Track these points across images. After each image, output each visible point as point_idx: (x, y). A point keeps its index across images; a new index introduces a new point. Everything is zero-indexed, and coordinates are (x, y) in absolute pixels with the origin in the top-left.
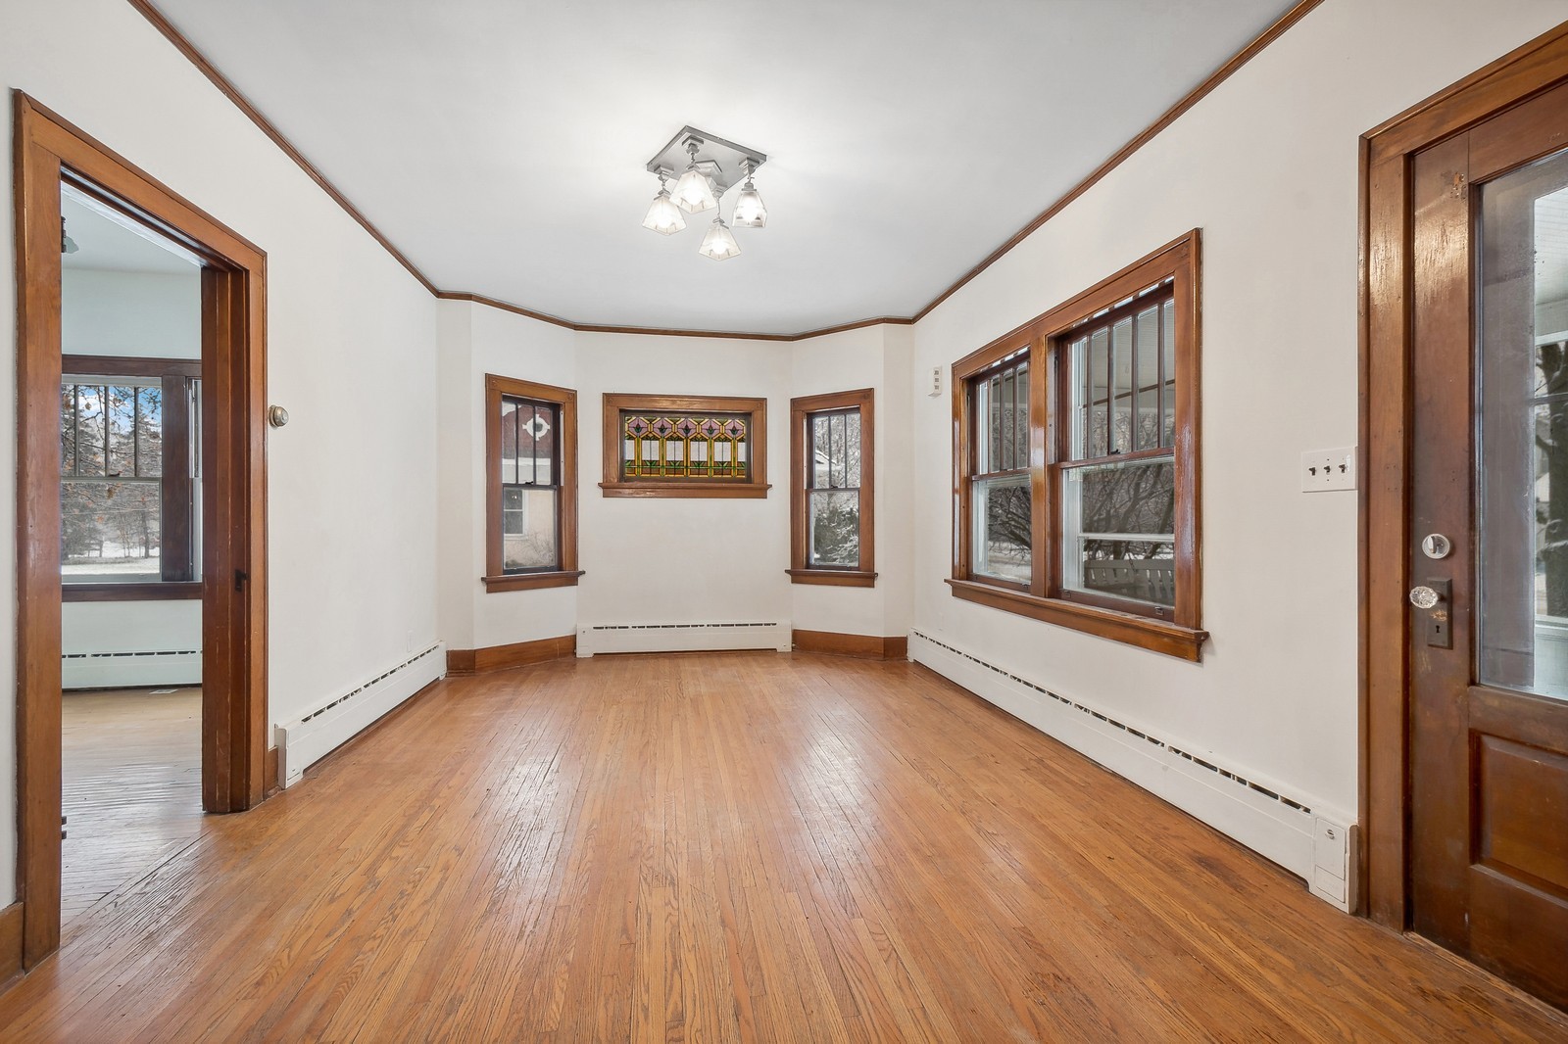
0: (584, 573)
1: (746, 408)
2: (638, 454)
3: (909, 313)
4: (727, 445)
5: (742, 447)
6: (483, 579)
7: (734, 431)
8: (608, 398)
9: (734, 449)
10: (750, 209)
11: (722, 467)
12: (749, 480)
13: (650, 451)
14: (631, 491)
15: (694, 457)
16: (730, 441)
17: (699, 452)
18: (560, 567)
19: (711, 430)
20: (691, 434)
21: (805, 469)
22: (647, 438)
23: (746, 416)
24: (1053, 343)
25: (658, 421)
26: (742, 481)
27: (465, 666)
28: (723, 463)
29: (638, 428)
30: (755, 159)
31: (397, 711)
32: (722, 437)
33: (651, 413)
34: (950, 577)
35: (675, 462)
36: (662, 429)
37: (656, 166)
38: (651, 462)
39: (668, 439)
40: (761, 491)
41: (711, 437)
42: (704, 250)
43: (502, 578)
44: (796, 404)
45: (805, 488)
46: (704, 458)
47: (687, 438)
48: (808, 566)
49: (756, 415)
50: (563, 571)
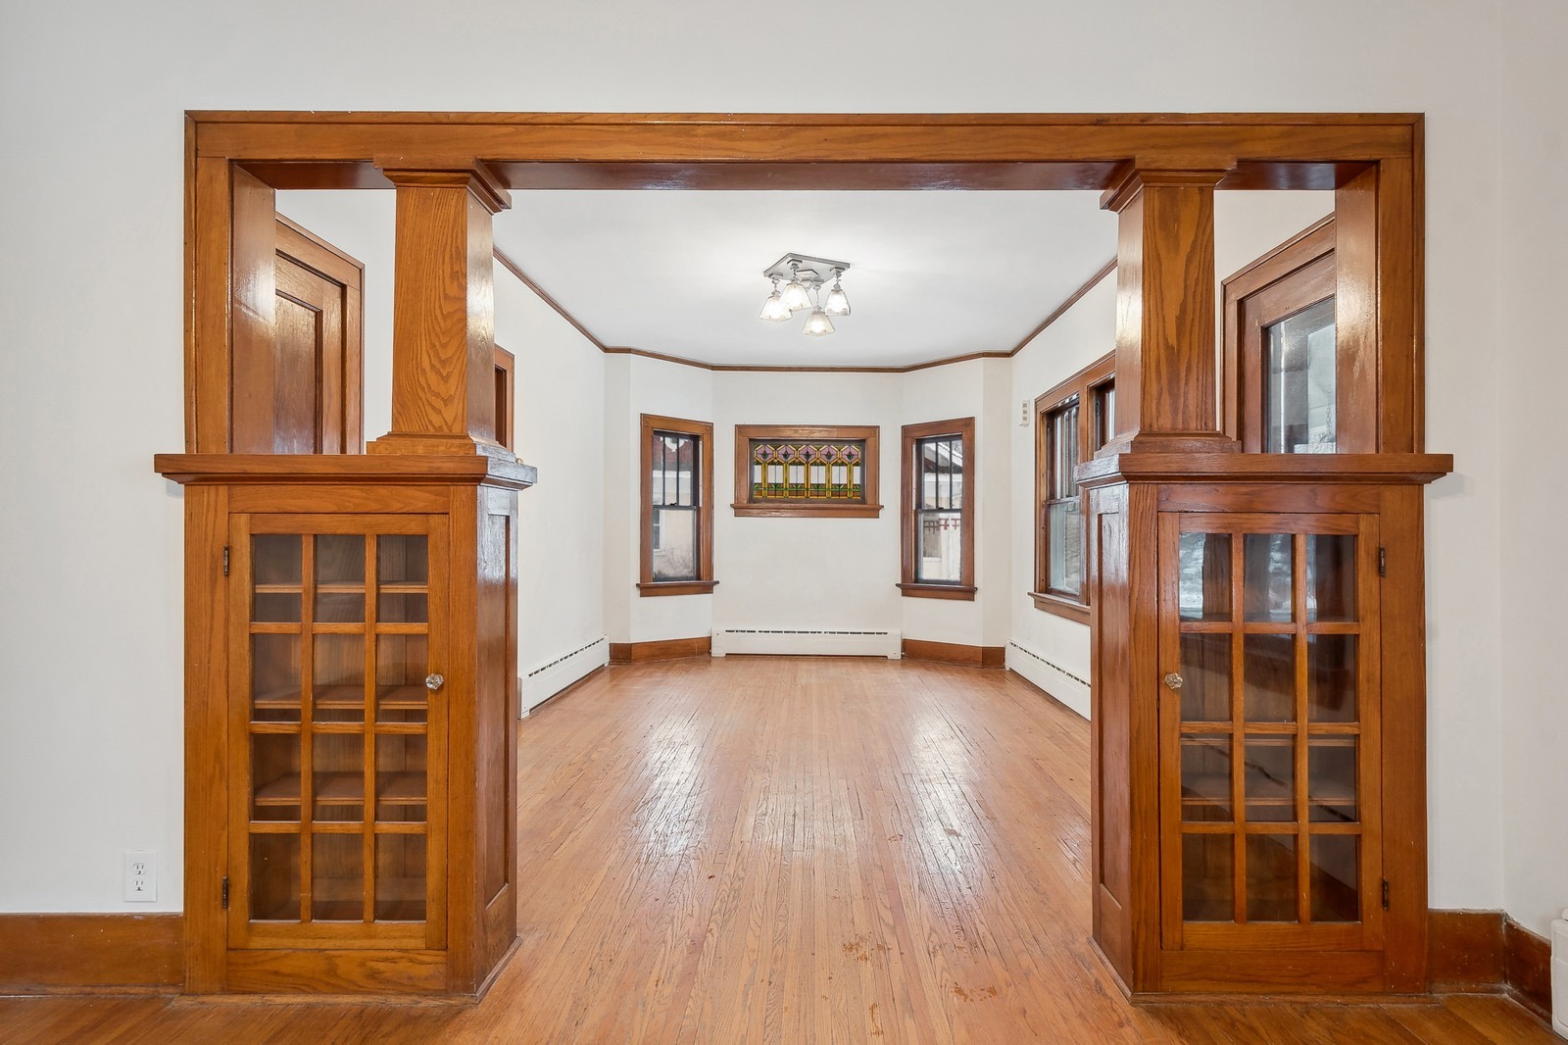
0: (718, 582)
1: (860, 436)
2: (765, 477)
3: (1008, 348)
4: (844, 469)
5: (857, 470)
6: (637, 585)
7: (850, 456)
8: (740, 429)
9: (850, 472)
10: (836, 303)
11: (839, 490)
12: (863, 501)
13: (775, 475)
14: (759, 511)
15: (814, 480)
16: (846, 465)
17: (818, 475)
18: (698, 578)
19: (829, 456)
20: (812, 459)
21: (914, 491)
22: (772, 463)
23: (861, 442)
24: (1094, 393)
25: (782, 449)
26: (858, 502)
27: (624, 656)
28: (839, 485)
29: (765, 455)
30: (840, 268)
31: (578, 684)
32: (839, 461)
33: (776, 443)
34: (1032, 591)
35: (797, 485)
36: (786, 455)
37: (772, 274)
38: (776, 485)
39: (790, 464)
40: (874, 511)
41: (829, 461)
42: (807, 330)
43: (652, 585)
44: (906, 430)
45: (914, 508)
46: (822, 481)
47: (807, 463)
48: (917, 580)
49: (870, 442)
50: (700, 580)
